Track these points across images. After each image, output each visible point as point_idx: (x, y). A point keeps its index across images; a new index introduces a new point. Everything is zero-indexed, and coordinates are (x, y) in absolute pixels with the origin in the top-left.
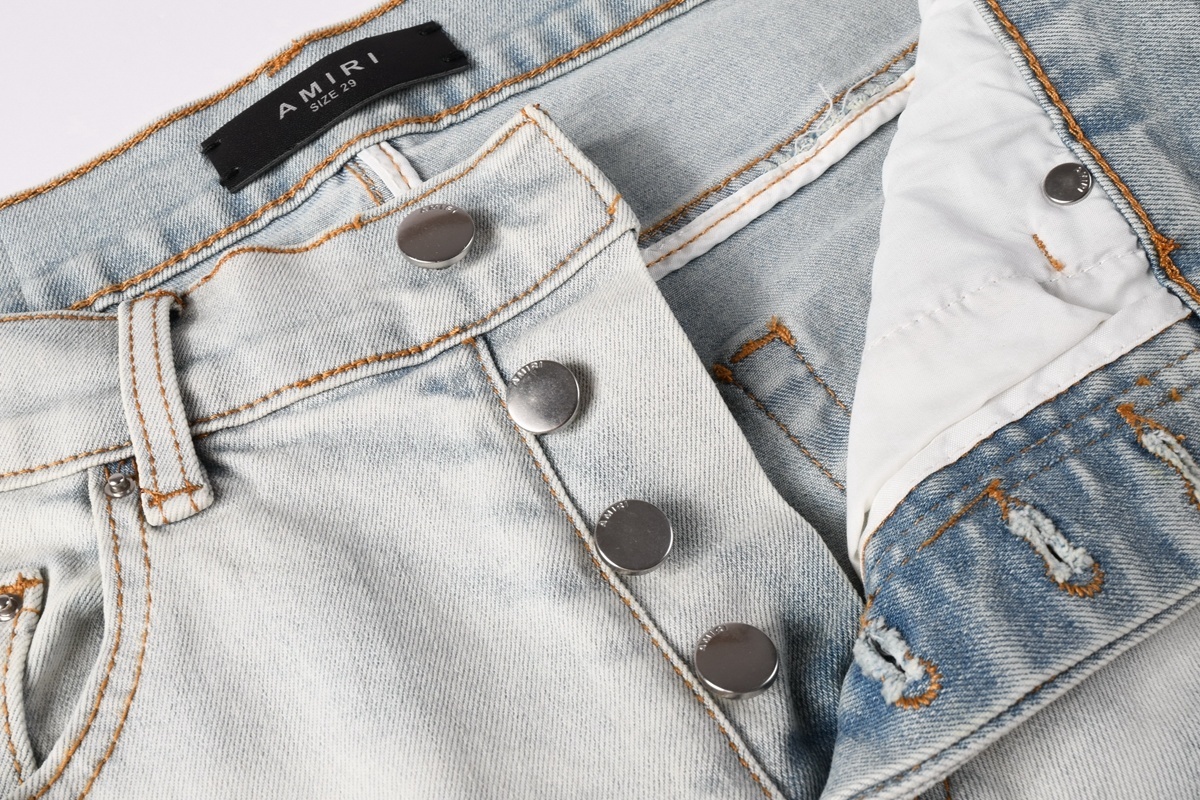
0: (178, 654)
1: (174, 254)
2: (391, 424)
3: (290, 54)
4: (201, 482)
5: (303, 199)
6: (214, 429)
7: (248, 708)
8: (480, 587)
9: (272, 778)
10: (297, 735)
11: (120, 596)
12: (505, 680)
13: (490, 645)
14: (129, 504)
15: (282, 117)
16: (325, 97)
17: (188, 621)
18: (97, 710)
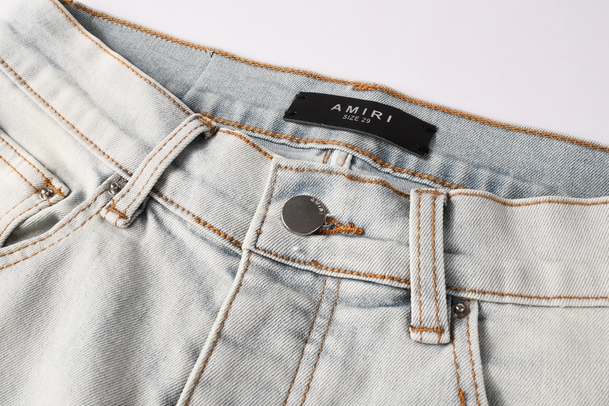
0: (51, 262)
1: (241, 123)
2: (206, 268)
3: (369, 87)
4: (129, 217)
5: (302, 147)
6: (159, 201)
7: (46, 305)
8: (149, 357)
9: (22, 335)
10: (45, 332)
11: (64, 225)
12: (109, 394)
13: (124, 377)
14: (107, 199)
15: (332, 109)
16: (354, 117)
17: (68, 255)
18: (13, 253)
